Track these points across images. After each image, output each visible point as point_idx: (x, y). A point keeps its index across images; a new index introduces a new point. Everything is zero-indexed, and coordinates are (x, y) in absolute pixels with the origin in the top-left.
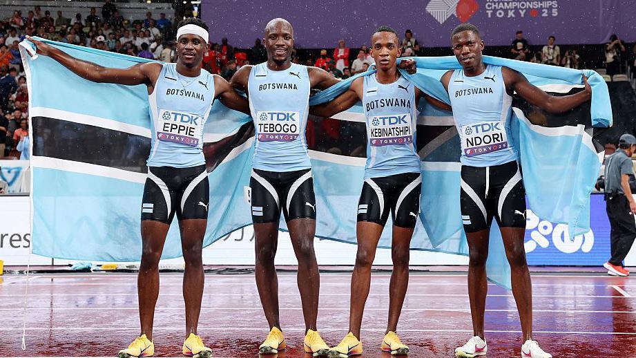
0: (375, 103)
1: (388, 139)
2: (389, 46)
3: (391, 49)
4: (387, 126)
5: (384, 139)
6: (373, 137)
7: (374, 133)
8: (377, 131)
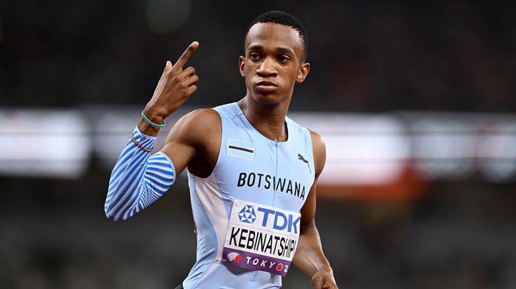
0: (257, 177)
1: (261, 258)
2: (280, 56)
3: (283, 64)
4: (269, 231)
5: (254, 256)
6: (233, 246)
7: (238, 237)
8: (245, 235)
